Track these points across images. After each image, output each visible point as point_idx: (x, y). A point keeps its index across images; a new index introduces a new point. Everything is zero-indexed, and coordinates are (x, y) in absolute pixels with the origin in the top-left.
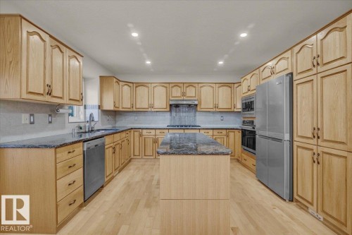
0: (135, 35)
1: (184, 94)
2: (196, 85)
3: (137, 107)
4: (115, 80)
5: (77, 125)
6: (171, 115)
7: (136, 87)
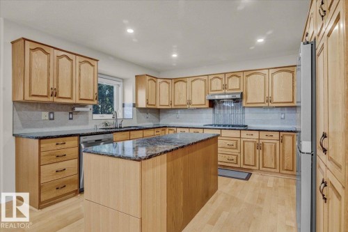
0: (130, 31)
1: (225, 87)
2: (241, 74)
3: (176, 104)
4: (148, 78)
5: (103, 121)
6: (214, 112)
7: (175, 83)
